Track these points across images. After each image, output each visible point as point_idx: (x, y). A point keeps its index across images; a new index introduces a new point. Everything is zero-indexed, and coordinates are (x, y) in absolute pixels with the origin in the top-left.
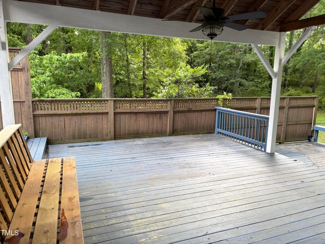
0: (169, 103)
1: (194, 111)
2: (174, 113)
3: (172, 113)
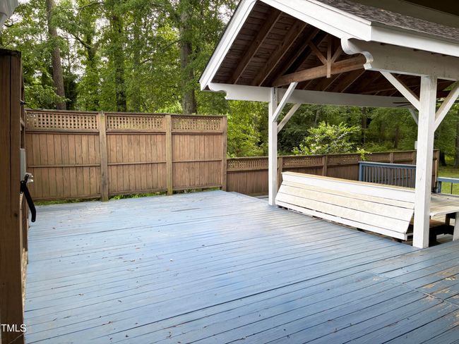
0: (323, 159)
1: (343, 166)
2: (327, 168)
3: (326, 167)
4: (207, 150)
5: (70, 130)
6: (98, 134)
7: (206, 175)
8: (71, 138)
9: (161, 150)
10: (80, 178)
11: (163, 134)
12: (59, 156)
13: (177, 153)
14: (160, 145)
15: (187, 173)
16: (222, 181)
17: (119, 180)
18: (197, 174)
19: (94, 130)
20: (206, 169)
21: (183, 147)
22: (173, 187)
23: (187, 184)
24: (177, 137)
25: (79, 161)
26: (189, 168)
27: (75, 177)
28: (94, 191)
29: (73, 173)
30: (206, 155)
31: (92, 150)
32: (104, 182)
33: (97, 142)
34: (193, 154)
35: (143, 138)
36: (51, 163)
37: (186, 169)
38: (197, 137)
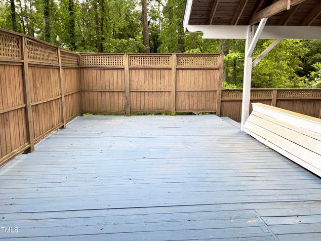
4: (205, 82)
5: (105, 66)
6: (123, 69)
7: (203, 101)
8: (107, 71)
9: (167, 81)
10: (112, 100)
11: (170, 69)
12: (99, 84)
13: (180, 84)
14: (167, 78)
15: (187, 100)
16: (216, 107)
17: (138, 102)
18: (196, 101)
19: (121, 67)
20: (203, 97)
21: (185, 80)
22: (175, 110)
23: (187, 108)
24: (180, 72)
25: (112, 88)
26: (189, 96)
27: (109, 98)
28: (121, 109)
29: (108, 95)
30: (204, 86)
31: (120, 81)
32: (128, 103)
33: (123, 75)
34: (192, 85)
35: (155, 72)
36: (95, 89)
37: (186, 96)
38: (197, 72)
